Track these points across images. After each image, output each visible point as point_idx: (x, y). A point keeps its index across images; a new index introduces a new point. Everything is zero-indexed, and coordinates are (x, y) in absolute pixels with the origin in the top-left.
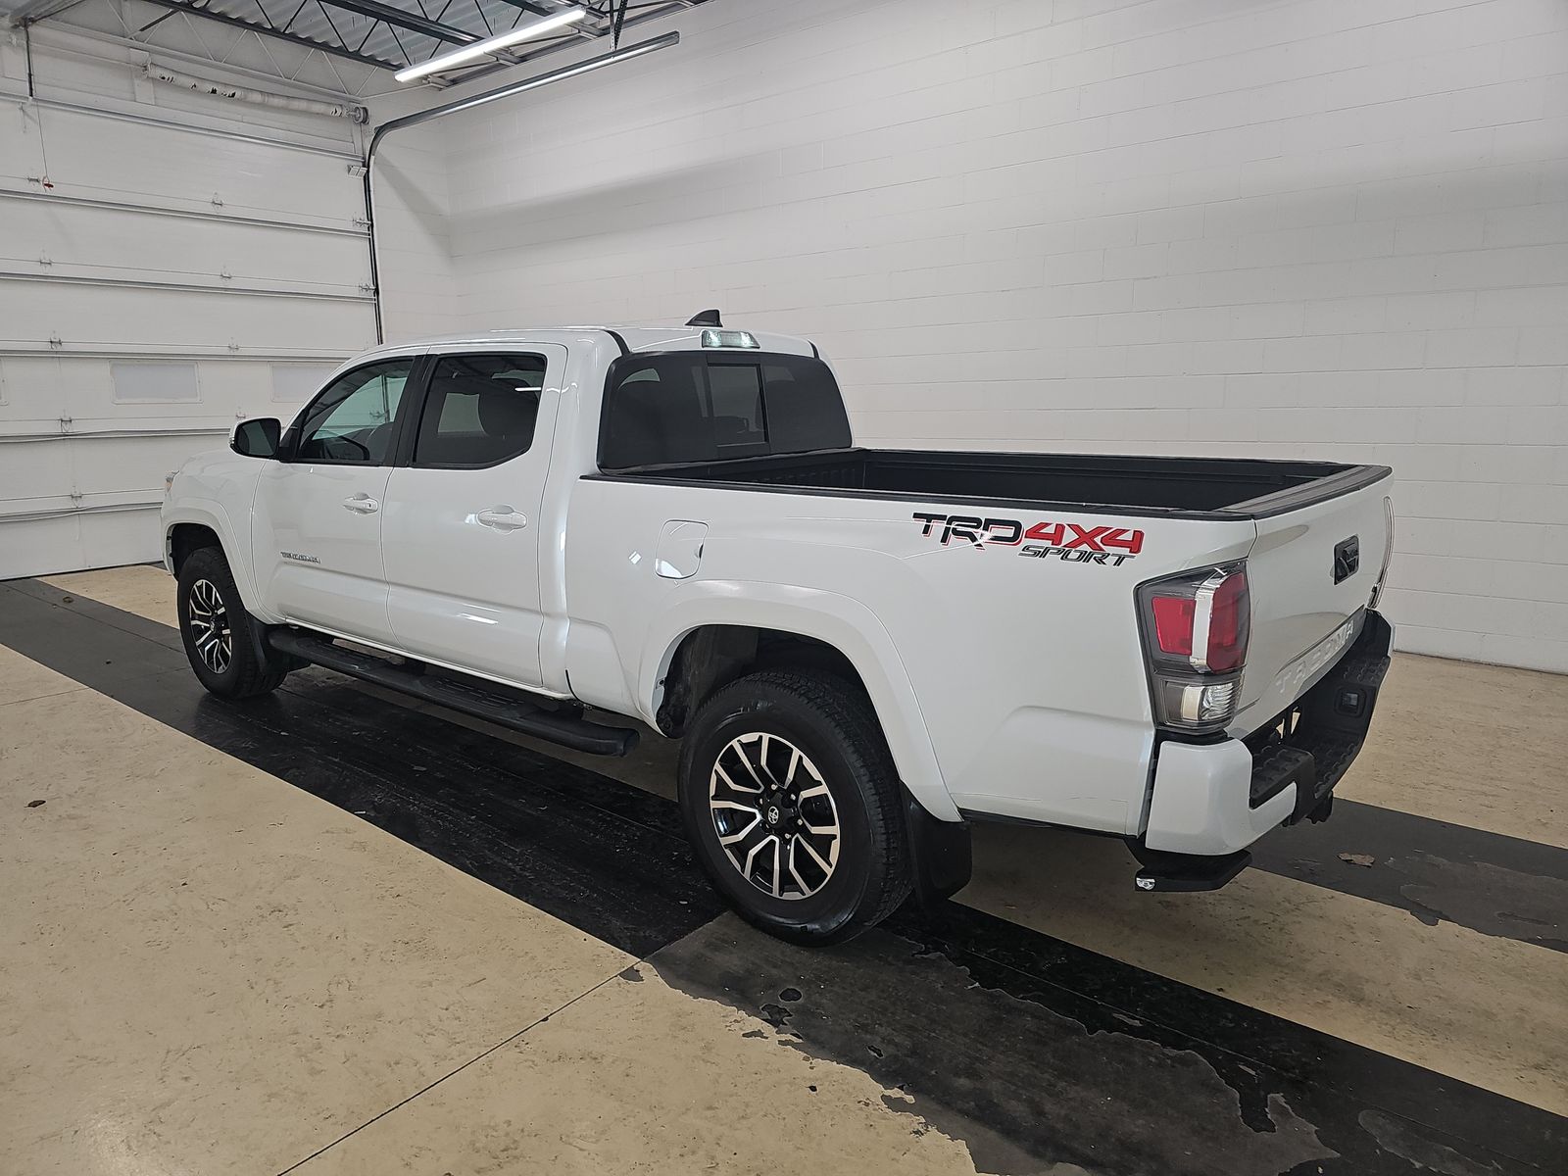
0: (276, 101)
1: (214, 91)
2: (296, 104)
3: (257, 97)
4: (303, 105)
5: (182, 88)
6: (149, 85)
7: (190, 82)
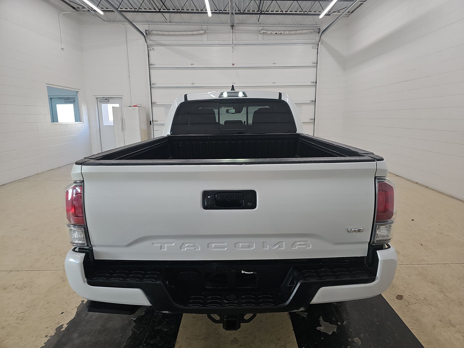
0: (292, 32)
1: (276, 33)
2: (298, 32)
3: (287, 32)
4: (300, 32)
5: (268, 34)
6: (262, 35)
7: (270, 32)
